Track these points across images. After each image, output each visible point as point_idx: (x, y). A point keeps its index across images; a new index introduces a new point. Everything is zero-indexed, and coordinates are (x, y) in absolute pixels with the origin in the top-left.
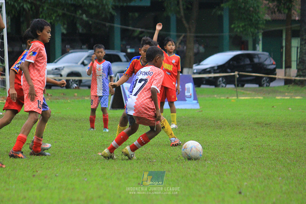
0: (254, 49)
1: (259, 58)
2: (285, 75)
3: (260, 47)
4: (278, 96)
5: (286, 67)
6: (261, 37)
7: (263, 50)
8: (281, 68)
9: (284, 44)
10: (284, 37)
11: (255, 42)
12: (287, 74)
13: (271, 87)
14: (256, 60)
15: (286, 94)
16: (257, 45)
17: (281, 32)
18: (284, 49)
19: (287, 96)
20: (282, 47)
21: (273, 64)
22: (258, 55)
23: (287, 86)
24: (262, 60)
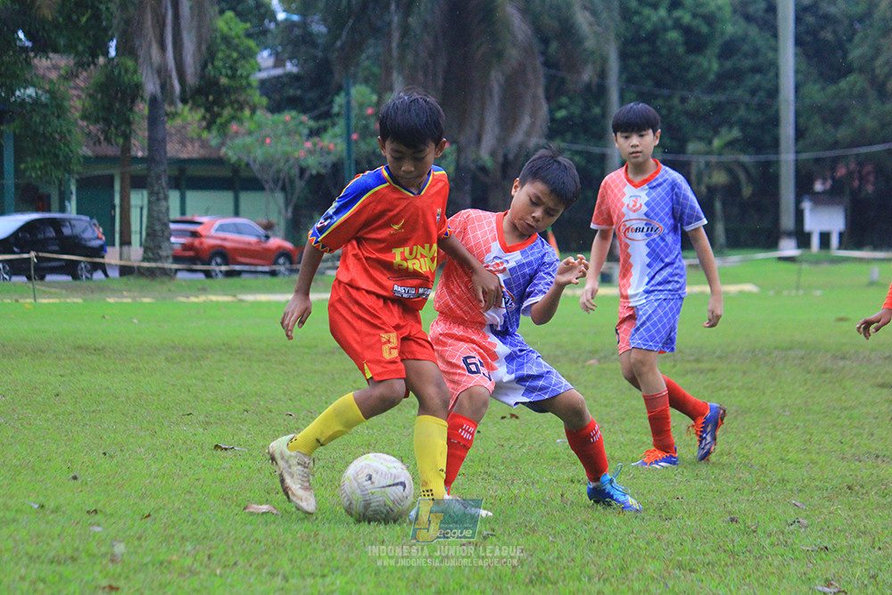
0: (62, 209)
1: (72, 226)
2: (121, 259)
3: (72, 206)
4: (110, 298)
5: (122, 244)
6: (73, 188)
7: (79, 212)
8: (113, 244)
9: (117, 201)
10: (117, 187)
11: (64, 198)
12: (125, 256)
13: (95, 281)
14: (67, 231)
15: (125, 293)
16: (67, 203)
17: (111, 179)
18: (118, 210)
19: (125, 297)
20: (114, 207)
21: (98, 238)
22: (69, 220)
23: (125, 279)
24: (77, 231)
